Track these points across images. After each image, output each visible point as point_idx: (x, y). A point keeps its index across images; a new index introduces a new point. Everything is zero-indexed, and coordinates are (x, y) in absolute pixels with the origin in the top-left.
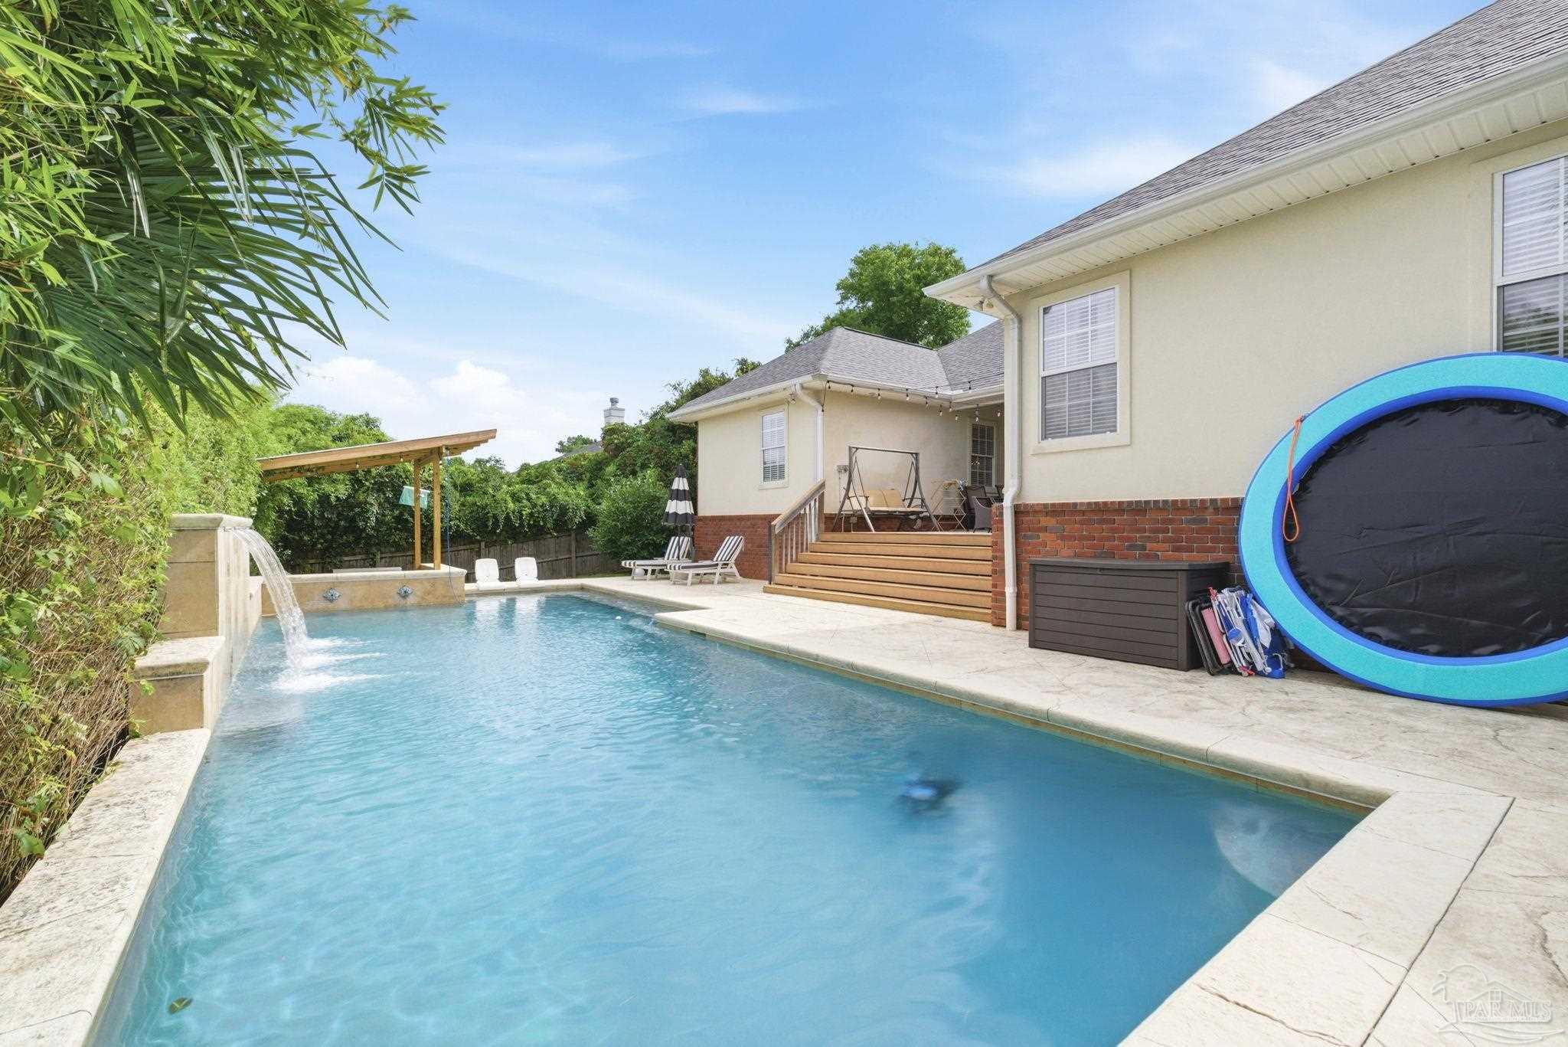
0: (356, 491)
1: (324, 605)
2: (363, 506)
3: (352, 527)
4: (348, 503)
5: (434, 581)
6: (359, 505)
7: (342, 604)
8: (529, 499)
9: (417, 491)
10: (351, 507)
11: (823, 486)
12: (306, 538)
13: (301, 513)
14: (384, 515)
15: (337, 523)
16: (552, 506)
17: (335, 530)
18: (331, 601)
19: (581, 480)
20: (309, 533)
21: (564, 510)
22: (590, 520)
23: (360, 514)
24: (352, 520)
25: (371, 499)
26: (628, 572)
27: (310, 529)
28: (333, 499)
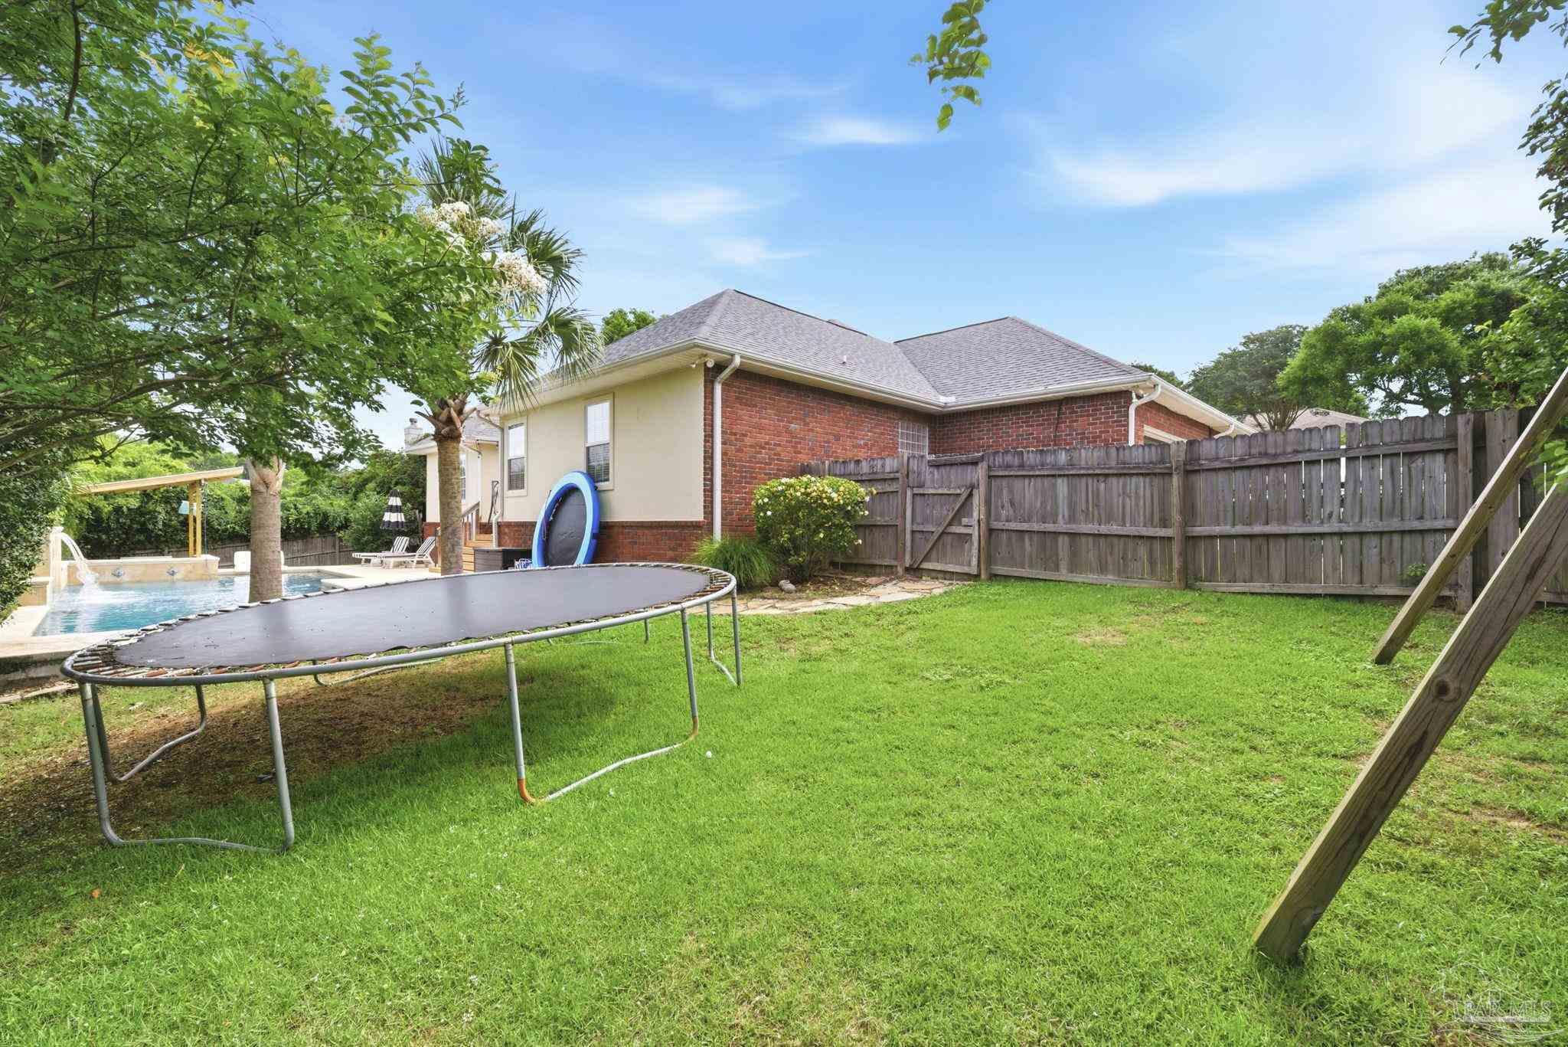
0: (147, 503)
1: (112, 579)
2: (153, 514)
3: (143, 529)
4: (140, 511)
5: (194, 565)
6: (149, 512)
7: (125, 578)
8: (296, 508)
9: (191, 505)
10: (142, 514)
11: (478, 504)
12: (104, 537)
13: (98, 520)
14: (171, 520)
15: (130, 527)
16: (316, 514)
17: (127, 531)
18: (118, 576)
19: (347, 493)
20: (107, 533)
21: (326, 516)
22: (345, 525)
23: (150, 519)
24: (143, 524)
25: (159, 509)
26: (358, 561)
27: (107, 530)
28: (125, 509)
